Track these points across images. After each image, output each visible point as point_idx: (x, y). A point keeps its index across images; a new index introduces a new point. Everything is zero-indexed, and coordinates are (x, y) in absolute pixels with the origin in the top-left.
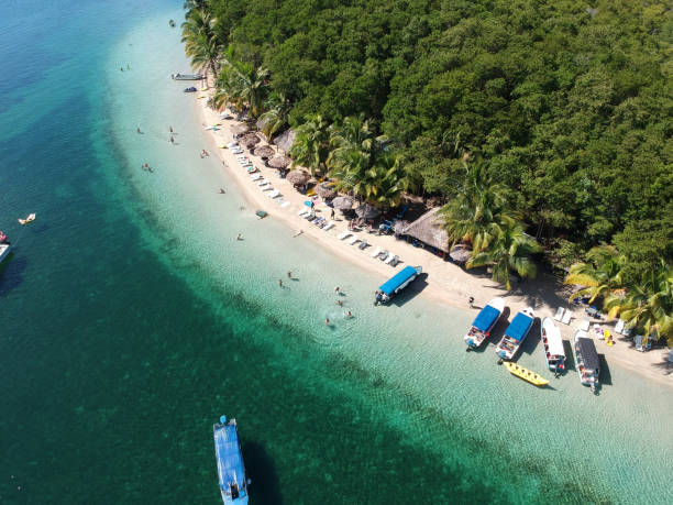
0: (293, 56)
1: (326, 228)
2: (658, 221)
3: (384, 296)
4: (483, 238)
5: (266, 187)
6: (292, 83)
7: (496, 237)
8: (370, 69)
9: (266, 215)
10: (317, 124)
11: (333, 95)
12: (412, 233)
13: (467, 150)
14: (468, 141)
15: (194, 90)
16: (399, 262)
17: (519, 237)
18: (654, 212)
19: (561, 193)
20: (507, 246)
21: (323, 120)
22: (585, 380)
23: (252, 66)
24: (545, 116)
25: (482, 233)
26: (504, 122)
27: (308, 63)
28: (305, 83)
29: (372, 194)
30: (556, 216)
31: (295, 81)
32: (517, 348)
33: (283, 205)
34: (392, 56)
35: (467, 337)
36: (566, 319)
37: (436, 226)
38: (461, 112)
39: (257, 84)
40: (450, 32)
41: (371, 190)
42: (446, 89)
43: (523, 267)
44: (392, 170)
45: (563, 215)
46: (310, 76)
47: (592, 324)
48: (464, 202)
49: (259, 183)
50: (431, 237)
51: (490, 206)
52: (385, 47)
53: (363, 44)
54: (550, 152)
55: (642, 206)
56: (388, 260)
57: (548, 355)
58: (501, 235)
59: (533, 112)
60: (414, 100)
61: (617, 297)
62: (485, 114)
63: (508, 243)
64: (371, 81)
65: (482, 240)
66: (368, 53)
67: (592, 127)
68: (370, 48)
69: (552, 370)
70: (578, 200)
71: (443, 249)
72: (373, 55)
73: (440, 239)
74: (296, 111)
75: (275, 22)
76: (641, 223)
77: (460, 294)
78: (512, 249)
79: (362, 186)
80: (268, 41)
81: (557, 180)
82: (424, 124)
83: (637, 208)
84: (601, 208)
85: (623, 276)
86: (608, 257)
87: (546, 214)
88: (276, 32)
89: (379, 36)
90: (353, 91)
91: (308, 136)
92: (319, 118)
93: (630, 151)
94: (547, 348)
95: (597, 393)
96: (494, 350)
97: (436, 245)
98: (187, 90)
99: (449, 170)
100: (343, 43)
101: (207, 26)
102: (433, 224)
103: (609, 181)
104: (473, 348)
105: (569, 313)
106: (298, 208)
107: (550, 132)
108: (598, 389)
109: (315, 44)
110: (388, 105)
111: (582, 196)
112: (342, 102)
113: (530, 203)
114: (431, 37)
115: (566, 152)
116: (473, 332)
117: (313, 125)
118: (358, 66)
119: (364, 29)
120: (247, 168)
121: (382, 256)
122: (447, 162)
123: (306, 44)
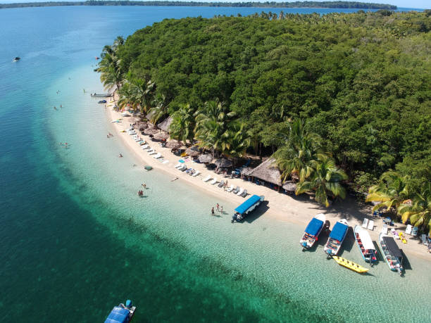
0: (171, 72)
1: (194, 175)
2: (425, 151)
3: (239, 216)
4: (306, 170)
5: (152, 153)
6: (170, 89)
7: (315, 169)
8: (221, 75)
9: (151, 169)
10: (187, 110)
11: (198, 90)
12: (255, 175)
13: (289, 116)
14: (289, 110)
15: (105, 102)
16: (247, 194)
17: (332, 169)
18: (422, 146)
19: (357, 138)
20: (324, 175)
21: (191, 107)
22: (392, 267)
23: (144, 80)
24: (339, 93)
25: (305, 167)
26: (313, 96)
27: (181, 75)
28: (178, 87)
29: (226, 149)
30: (354, 154)
31: (172, 87)
32: (339, 247)
33: (164, 163)
34: (235, 70)
35: (302, 241)
36: (371, 227)
37: (272, 168)
38: (283, 92)
39: (147, 91)
40: (271, 53)
41: (225, 146)
42: (271, 79)
43: (336, 190)
44: (239, 132)
45: (359, 153)
46: (182, 83)
47: (389, 229)
48: (291, 147)
49: (148, 150)
50: (269, 176)
51: (309, 148)
52: (229, 64)
53: (215, 63)
54: (345, 114)
55: (414, 142)
56: (239, 193)
57: (363, 251)
58: (319, 167)
59: (331, 92)
60: (251, 87)
61: (406, 205)
62: (300, 91)
63: (324, 172)
64: (222, 81)
65: (305, 172)
66: (219, 68)
67: (371, 98)
68: (220, 65)
69: (367, 262)
70: (368, 143)
71: (278, 184)
72: (222, 69)
73: (275, 178)
74: (173, 103)
75: (159, 55)
76: (414, 154)
77: (293, 213)
78: (328, 177)
79: (219, 144)
80: (154, 67)
81: (353, 130)
82: (259, 101)
83: (410, 144)
84: (384, 147)
85: (409, 189)
86: (395, 178)
87: (347, 154)
88: (159, 61)
89: (225, 58)
90: (211, 87)
91: (181, 117)
92: (188, 106)
93: (398, 111)
94: (361, 246)
95: (402, 275)
96: (323, 250)
97: (272, 181)
98: (100, 102)
99: (278, 129)
100: (203, 63)
101: (115, 63)
102: (269, 167)
103: (389, 127)
104: (307, 249)
105: (372, 223)
106: (174, 163)
107: (345, 102)
108: (403, 272)
109: (185, 65)
110: (234, 93)
111: (371, 140)
112: (203, 94)
113: (337, 146)
114: (260, 56)
115: (356, 113)
116: (305, 238)
117: (184, 111)
118: (213, 75)
119: (215, 55)
120: (139, 142)
121: (235, 191)
122: (276, 124)
123: (179, 65)
